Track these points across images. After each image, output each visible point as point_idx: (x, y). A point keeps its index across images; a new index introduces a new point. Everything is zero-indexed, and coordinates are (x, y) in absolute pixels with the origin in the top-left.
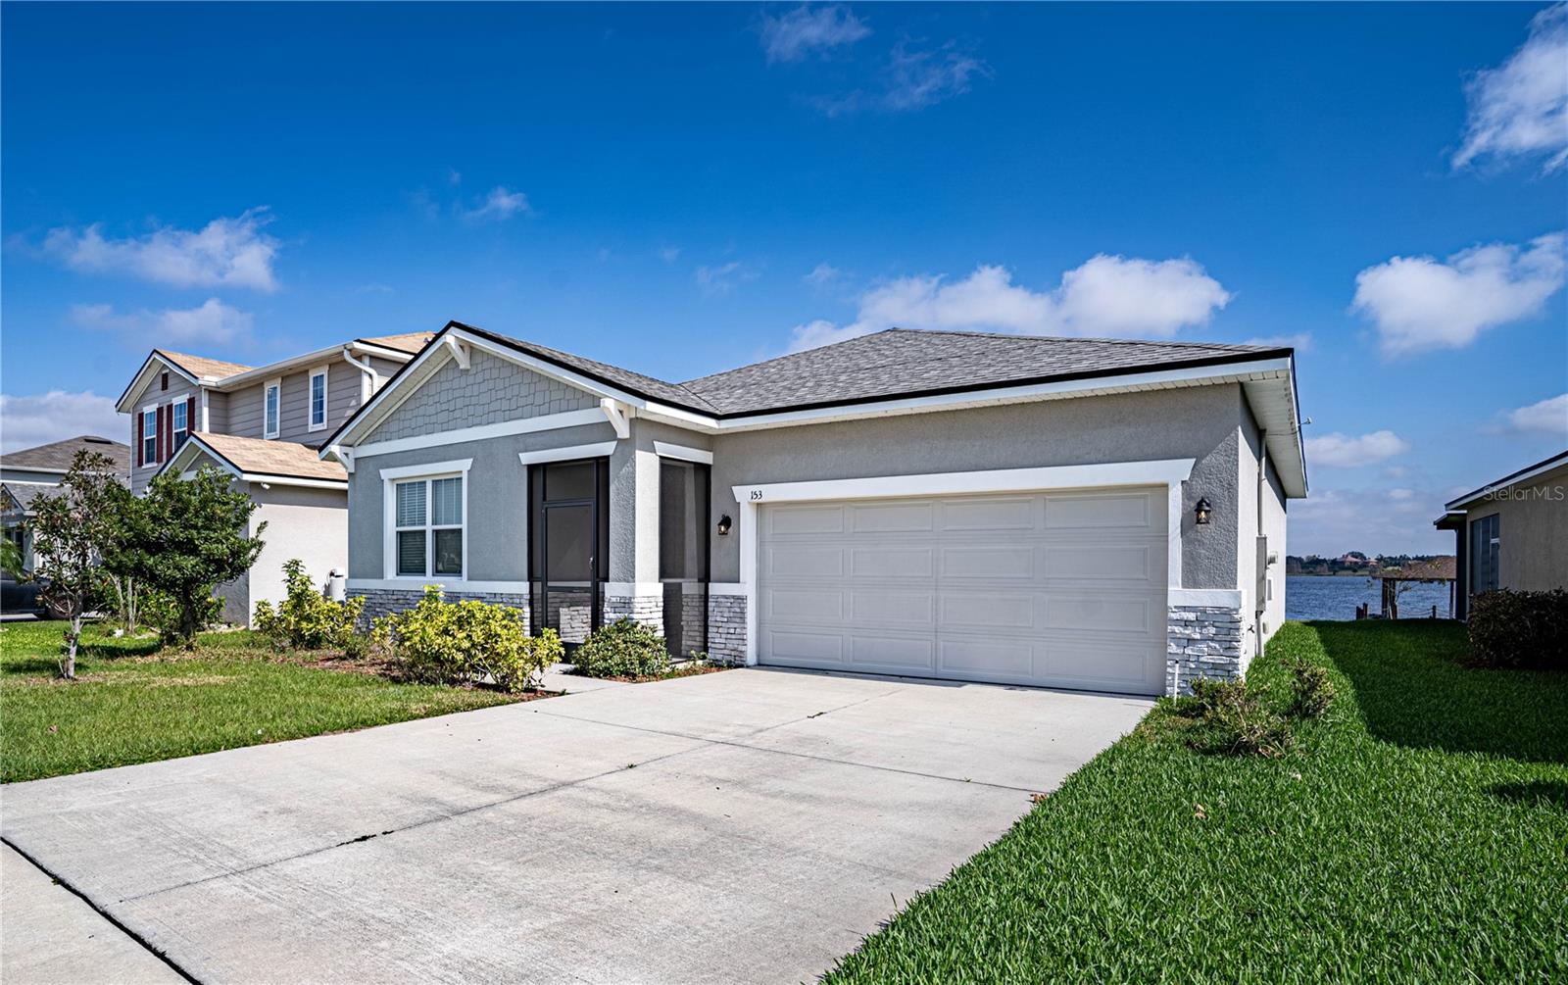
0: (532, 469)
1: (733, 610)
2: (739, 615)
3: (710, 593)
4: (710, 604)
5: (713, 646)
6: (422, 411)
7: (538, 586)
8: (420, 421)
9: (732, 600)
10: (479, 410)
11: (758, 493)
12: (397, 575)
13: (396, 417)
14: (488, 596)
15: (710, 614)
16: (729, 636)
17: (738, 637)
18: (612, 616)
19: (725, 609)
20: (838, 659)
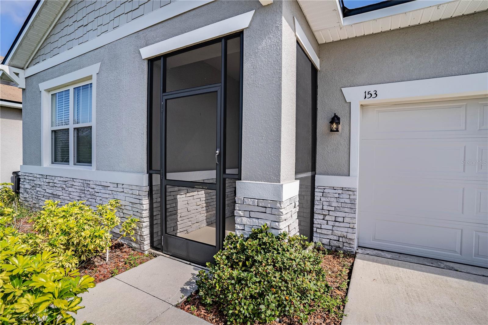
0: (151, 61)
1: (342, 200)
2: (349, 205)
3: (316, 185)
4: (316, 194)
5: (318, 231)
6: (65, 32)
7: (157, 179)
8: (64, 40)
9: (340, 192)
10: (106, 19)
11: (373, 93)
12: (52, 163)
13: (48, 41)
14: (111, 185)
15: (316, 202)
16: (337, 224)
17: (348, 225)
18: (245, 220)
19: (333, 199)
20: (455, 252)
